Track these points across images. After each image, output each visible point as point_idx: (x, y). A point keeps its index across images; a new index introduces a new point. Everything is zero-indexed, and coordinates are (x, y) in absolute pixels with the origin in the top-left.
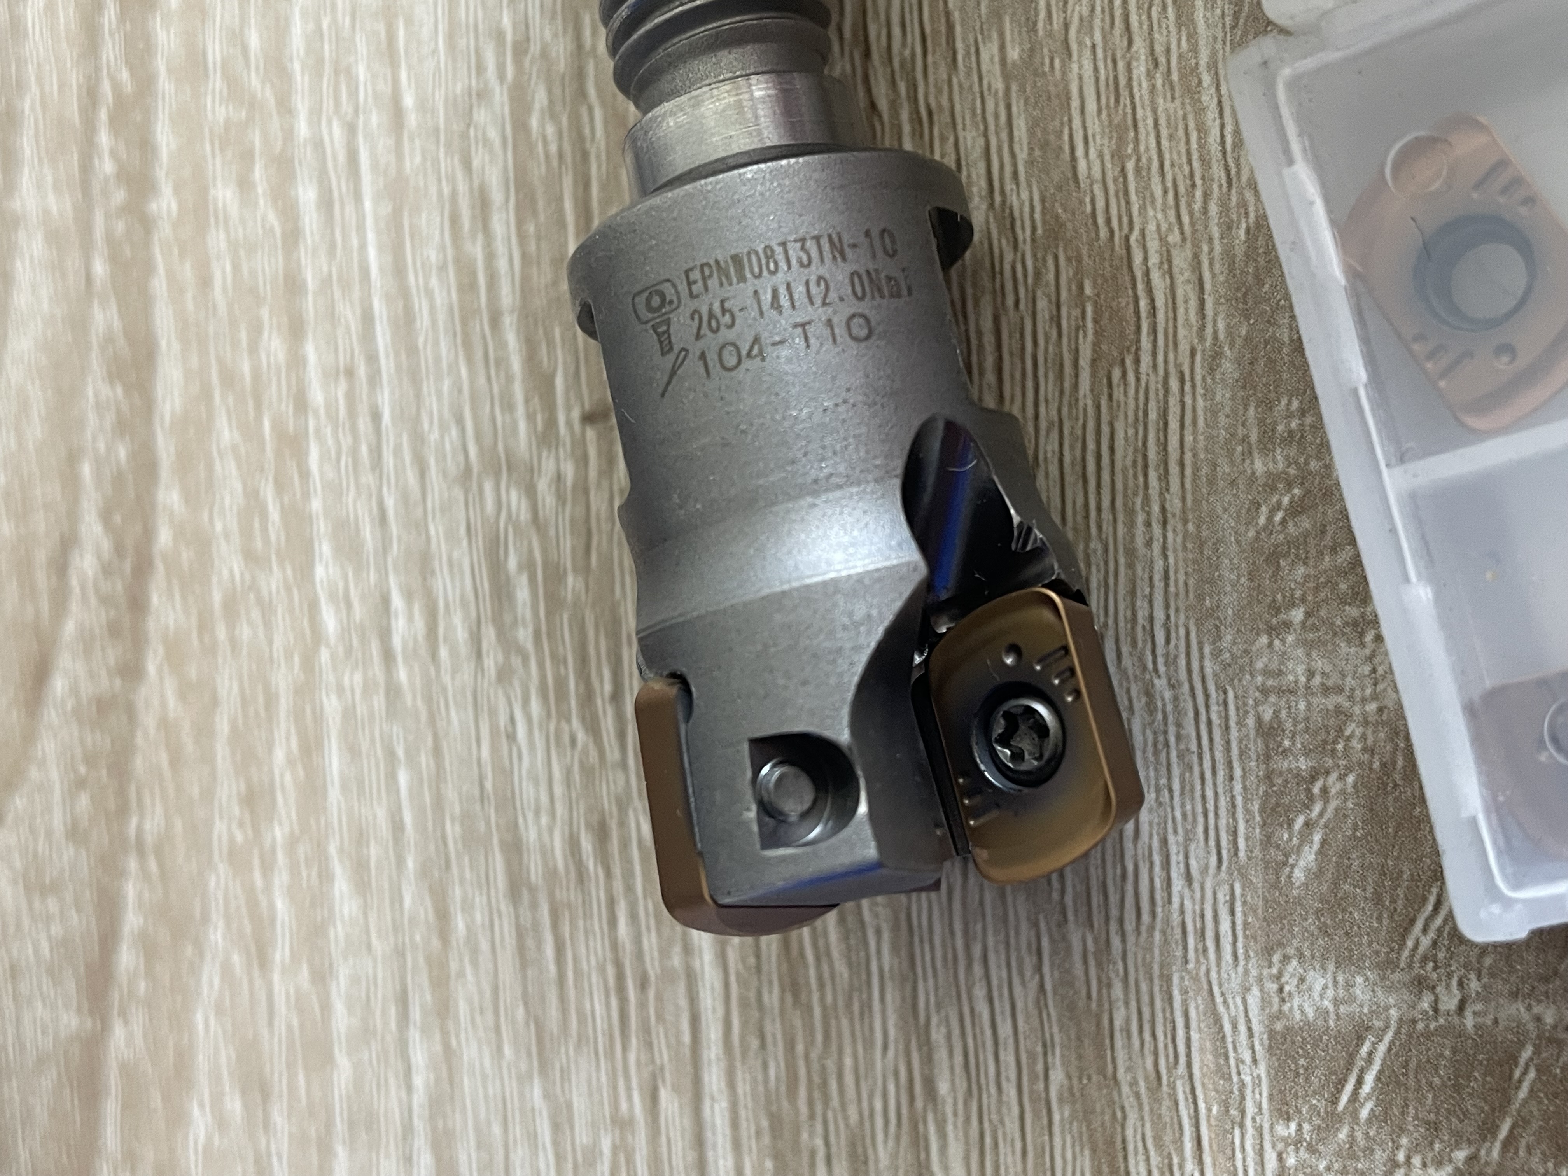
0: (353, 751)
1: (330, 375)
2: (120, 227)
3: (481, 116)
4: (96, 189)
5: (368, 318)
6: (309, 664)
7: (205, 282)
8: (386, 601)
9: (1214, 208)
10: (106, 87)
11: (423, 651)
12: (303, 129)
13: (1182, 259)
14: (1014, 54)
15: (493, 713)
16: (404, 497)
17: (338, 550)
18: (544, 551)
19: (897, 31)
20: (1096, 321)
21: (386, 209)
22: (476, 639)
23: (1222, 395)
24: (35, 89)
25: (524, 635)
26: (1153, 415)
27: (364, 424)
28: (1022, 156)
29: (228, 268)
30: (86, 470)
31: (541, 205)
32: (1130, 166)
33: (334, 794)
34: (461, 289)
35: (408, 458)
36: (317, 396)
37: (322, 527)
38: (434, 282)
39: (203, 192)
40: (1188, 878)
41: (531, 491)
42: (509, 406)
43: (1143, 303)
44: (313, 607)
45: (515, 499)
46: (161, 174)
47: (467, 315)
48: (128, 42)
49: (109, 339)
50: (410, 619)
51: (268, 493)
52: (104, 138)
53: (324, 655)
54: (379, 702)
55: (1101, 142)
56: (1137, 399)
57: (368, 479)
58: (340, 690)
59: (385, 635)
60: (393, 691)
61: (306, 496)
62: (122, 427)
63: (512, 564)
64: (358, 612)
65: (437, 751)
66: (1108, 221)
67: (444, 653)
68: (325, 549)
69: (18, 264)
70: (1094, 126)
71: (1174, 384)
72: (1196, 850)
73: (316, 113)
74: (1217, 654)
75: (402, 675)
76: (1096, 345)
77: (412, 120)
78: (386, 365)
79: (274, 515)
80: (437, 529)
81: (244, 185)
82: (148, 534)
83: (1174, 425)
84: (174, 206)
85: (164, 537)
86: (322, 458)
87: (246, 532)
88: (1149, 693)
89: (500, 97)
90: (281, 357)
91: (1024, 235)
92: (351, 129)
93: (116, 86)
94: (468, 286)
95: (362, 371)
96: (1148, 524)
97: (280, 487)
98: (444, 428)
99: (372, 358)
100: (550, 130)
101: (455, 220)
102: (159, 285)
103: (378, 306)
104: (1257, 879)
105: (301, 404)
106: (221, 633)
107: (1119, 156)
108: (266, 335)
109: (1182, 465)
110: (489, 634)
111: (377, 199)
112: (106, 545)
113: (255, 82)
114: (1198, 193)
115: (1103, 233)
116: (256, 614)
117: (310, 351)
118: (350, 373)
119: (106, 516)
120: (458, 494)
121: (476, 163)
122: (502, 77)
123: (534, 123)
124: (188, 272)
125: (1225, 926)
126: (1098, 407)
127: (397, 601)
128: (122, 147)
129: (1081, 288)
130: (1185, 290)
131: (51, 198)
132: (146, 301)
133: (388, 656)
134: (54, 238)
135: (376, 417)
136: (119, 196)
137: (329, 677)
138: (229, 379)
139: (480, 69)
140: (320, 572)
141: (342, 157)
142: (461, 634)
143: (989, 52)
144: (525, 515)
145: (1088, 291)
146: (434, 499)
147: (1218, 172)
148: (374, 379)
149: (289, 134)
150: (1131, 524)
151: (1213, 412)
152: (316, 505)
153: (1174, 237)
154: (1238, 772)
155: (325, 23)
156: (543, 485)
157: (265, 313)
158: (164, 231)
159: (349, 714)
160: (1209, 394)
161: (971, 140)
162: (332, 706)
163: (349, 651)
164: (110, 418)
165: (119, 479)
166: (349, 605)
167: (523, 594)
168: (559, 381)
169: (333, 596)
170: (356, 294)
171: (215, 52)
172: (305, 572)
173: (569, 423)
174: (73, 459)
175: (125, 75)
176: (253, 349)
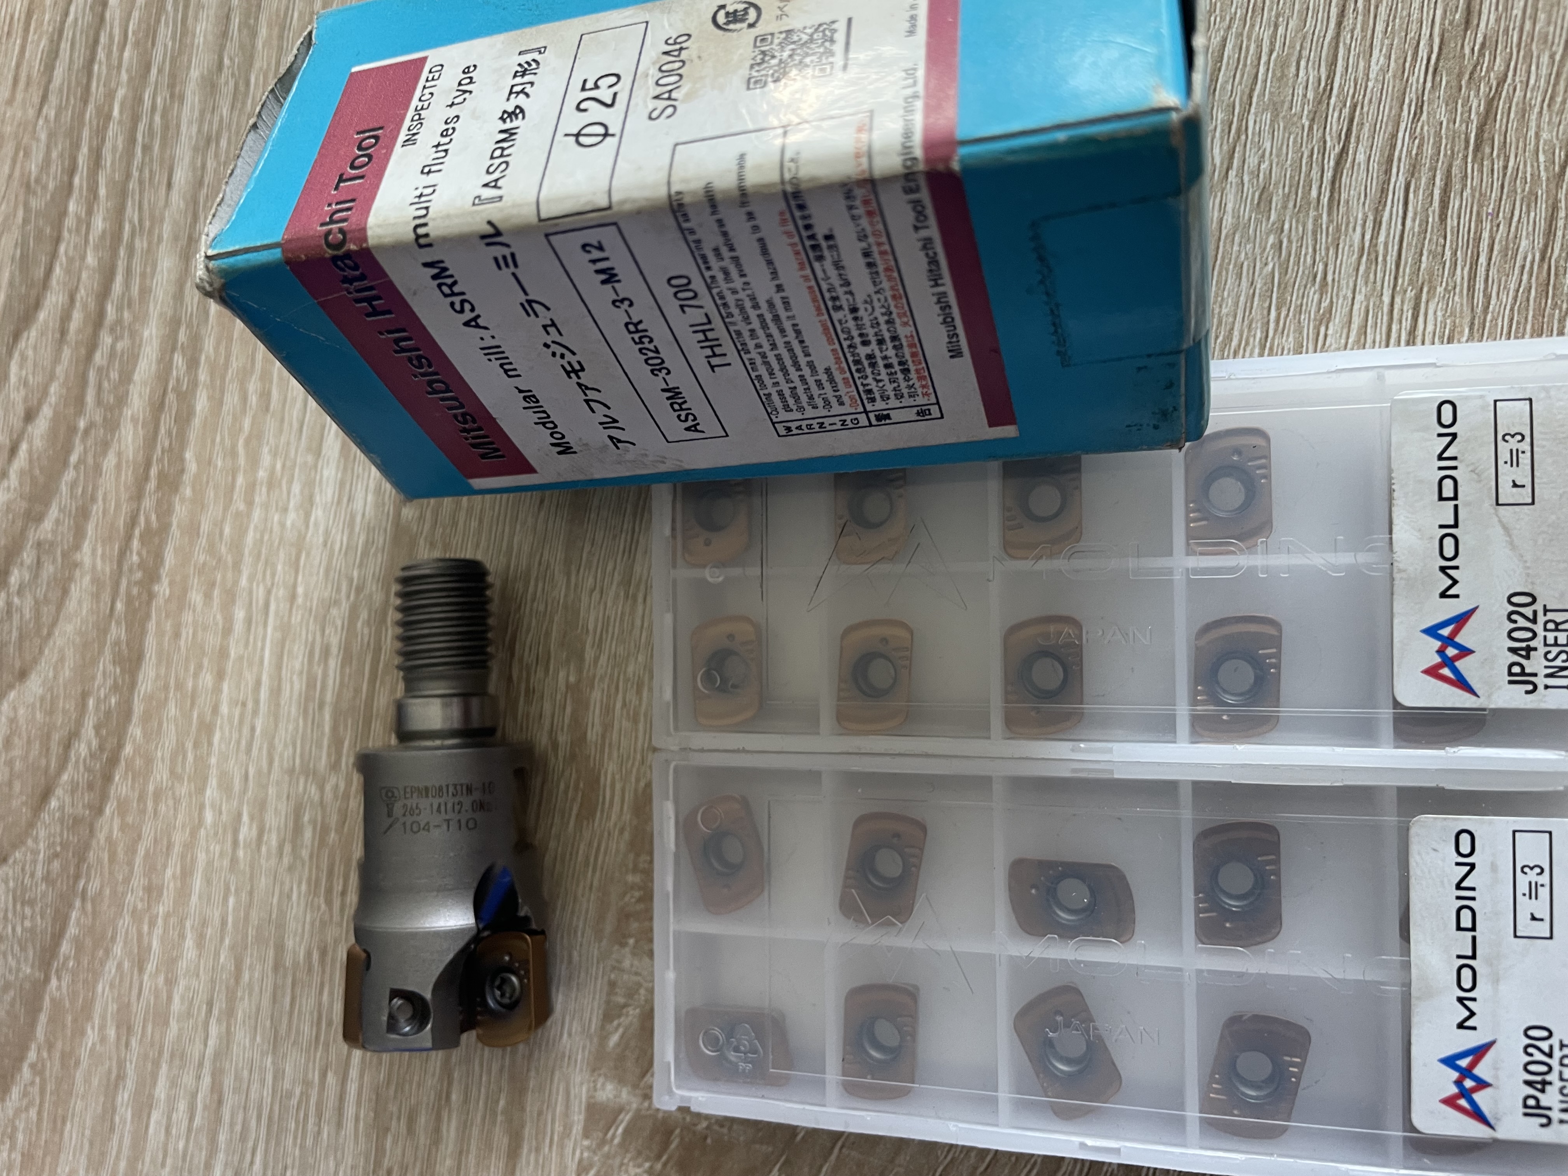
0: (208, 881)
1: (233, 703)
2: (135, 591)
3: (334, 611)
4: (125, 568)
5: (258, 683)
6: (194, 834)
7: (177, 635)
8: (239, 815)
9: (634, 770)
10: (142, 519)
11: (254, 846)
12: (244, 582)
13: (618, 786)
14: (572, 679)
15: (282, 883)
16: (259, 772)
17: (220, 785)
18: (323, 818)
19: (527, 650)
20: (582, 801)
21: (278, 635)
22: (281, 848)
23: (623, 846)
24: (100, 502)
25: (305, 853)
27: (246, 731)
28: (567, 721)
29: (191, 632)
30: (91, 702)
31: (354, 662)
32: (607, 742)
33: (194, 899)
34: (308, 685)
35: (265, 752)
36: (224, 709)
37: (214, 772)
38: (295, 677)
39: (185, 591)
40: (570, 1035)
41: (322, 789)
42: (319, 746)
44: (202, 807)
45: (313, 790)
46: (164, 572)
47: (308, 698)
48: (159, 502)
49: (117, 643)
50: (250, 828)
51: (189, 745)
52: (135, 544)
53: (203, 832)
54: (226, 863)
55: (598, 728)
56: (590, 836)
57: (243, 756)
58: (208, 851)
59: (236, 832)
60: (234, 860)
61: (209, 754)
62: (115, 688)
63: (306, 818)
64: (224, 817)
65: (251, 893)
66: (594, 760)
67: (264, 849)
68: (213, 782)
69: (73, 586)
70: (597, 721)
71: (606, 834)
72: (575, 1024)
73: (251, 578)
74: (599, 948)
75: (241, 853)
76: (579, 808)
77: (300, 600)
78: (263, 707)
79: (190, 757)
80: (272, 791)
81: (208, 596)
82: (120, 746)
83: (602, 851)
84: (167, 592)
85: (128, 749)
86: (221, 738)
87: (173, 760)
88: (570, 956)
89: (345, 606)
90: (210, 685)
91: (561, 754)
92: (269, 592)
93: (148, 521)
94: (311, 684)
95: (250, 705)
96: (584, 887)
97: (196, 745)
98: (286, 745)
99: (257, 702)
100: (366, 631)
101: (311, 654)
102: (152, 626)
103: (265, 678)
104: (595, 1040)
105: (215, 710)
106: (150, 804)
107: (603, 737)
108: (204, 670)
109: (602, 868)
110: (288, 848)
111: (275, 629)
112: (95, 743)
113: (224, 550)
114: (630, 762)
115: (591, 764)
116: (171, 802)
117: (225, 687)
118: (244, 704)
119: (97, 728)
120: (287, 778)
121: (327, 632)
122: (348, 597)
123: (359, 625)
124: (168, 626)
125: (580, 1057)
126: (575, 836)
127: (245, 818)
128: (144, 553)
129: (578, 784)
130: (617, 799)
131: (99, 562)
132: (143, 633)
133: (235, 843)
134: (96, 581)
135: (253, 729)
136: (139, 575)
137: (203, 842)
138: (179, 686)
139: (338, 590)
140: (208, 792)
141: (261, 602)
142: (274, 843)
143: (562, 674)
144: (317, 798)
145: (581, 785)
146: (274, 776)
147: (639, 757)
148: (255, 712)
149: (236, 582)
150: (578, 885)
151: (617, 851)
152: (213, 760)
153: (617, 777)
154: (597, 997)
155: (266, 537)
156: (328, 788)
157: (206, 662)
158: (159, 602)
159: (210, 863)
160: (618, 842)
161: (547, 707)
162: (201, 857)
163: (216, 834)
164: (110, 682)
165: (108, 713)
166: (220, 813)
167: (308, 834)
168: (346, 744)
169: (213, 806)
170: (255, 669)
171: (205, 527)
172: (201, 790)
173: (347, 764)
174: (84, 696)
175: (154, 517)
176: (196, 676)
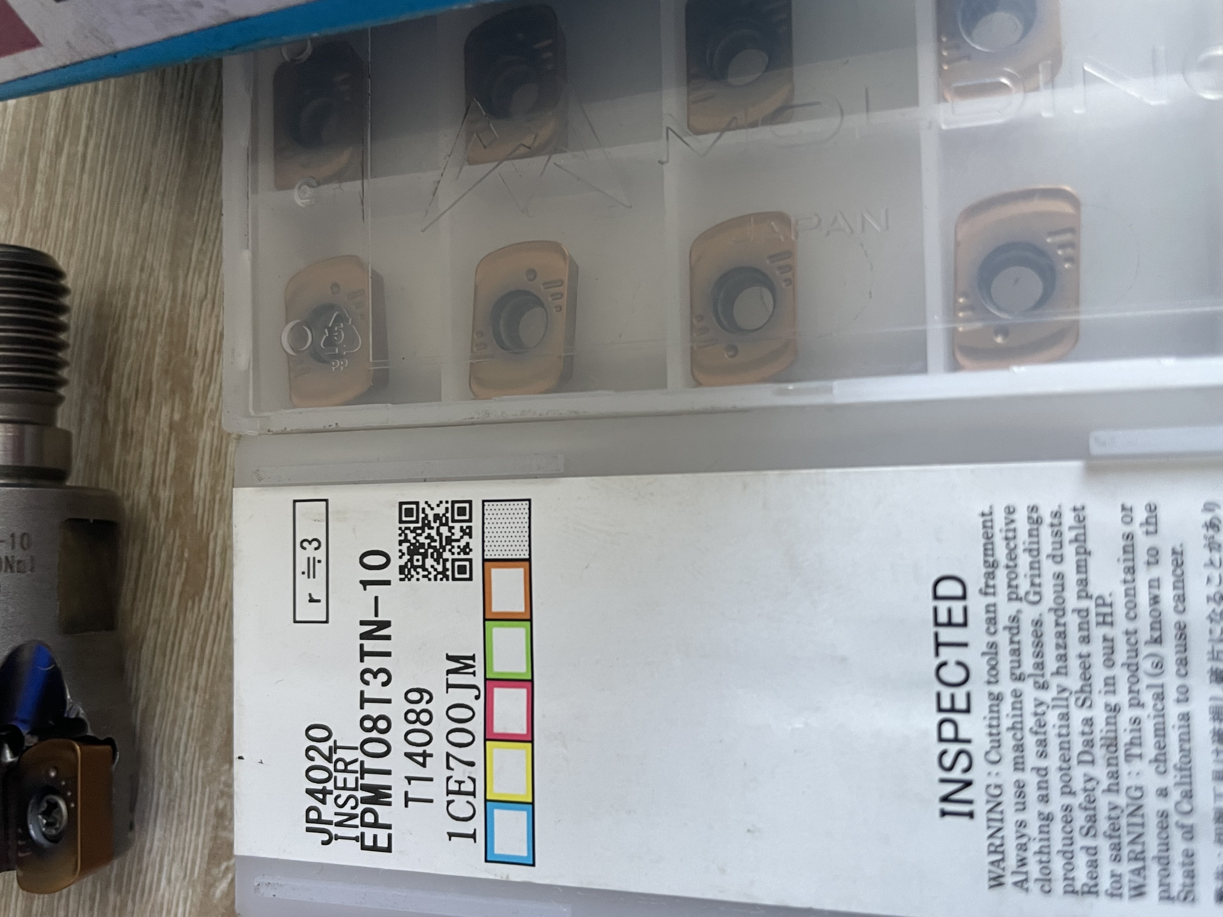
14: (177, 417)
19: (125, 381)
20: (187, 574)
26: (202, 632)
28: (170, 471)
32: (218, 497)
40: (169, 881)
43: (209, 570)
55: (206, 479)
56: (196, 620)
66: (202, 522)
70: (205, 470)
71: (214, 618)
72: (175, 866)
74: (205, 767)
76: (184, 584)
83: (210, 639)
88: (171, 777)
91: (162, 515)
96: (188, 688)
104: (199, 889)
107: (213, 489)
109: (210, 662)
115: (199, 527)
125: (180, 910)
126: (178, 620)
129: (183, 552)
143: (165, 411)
145: (186, 555)
150: (180, 686)
154: (202, 831)
